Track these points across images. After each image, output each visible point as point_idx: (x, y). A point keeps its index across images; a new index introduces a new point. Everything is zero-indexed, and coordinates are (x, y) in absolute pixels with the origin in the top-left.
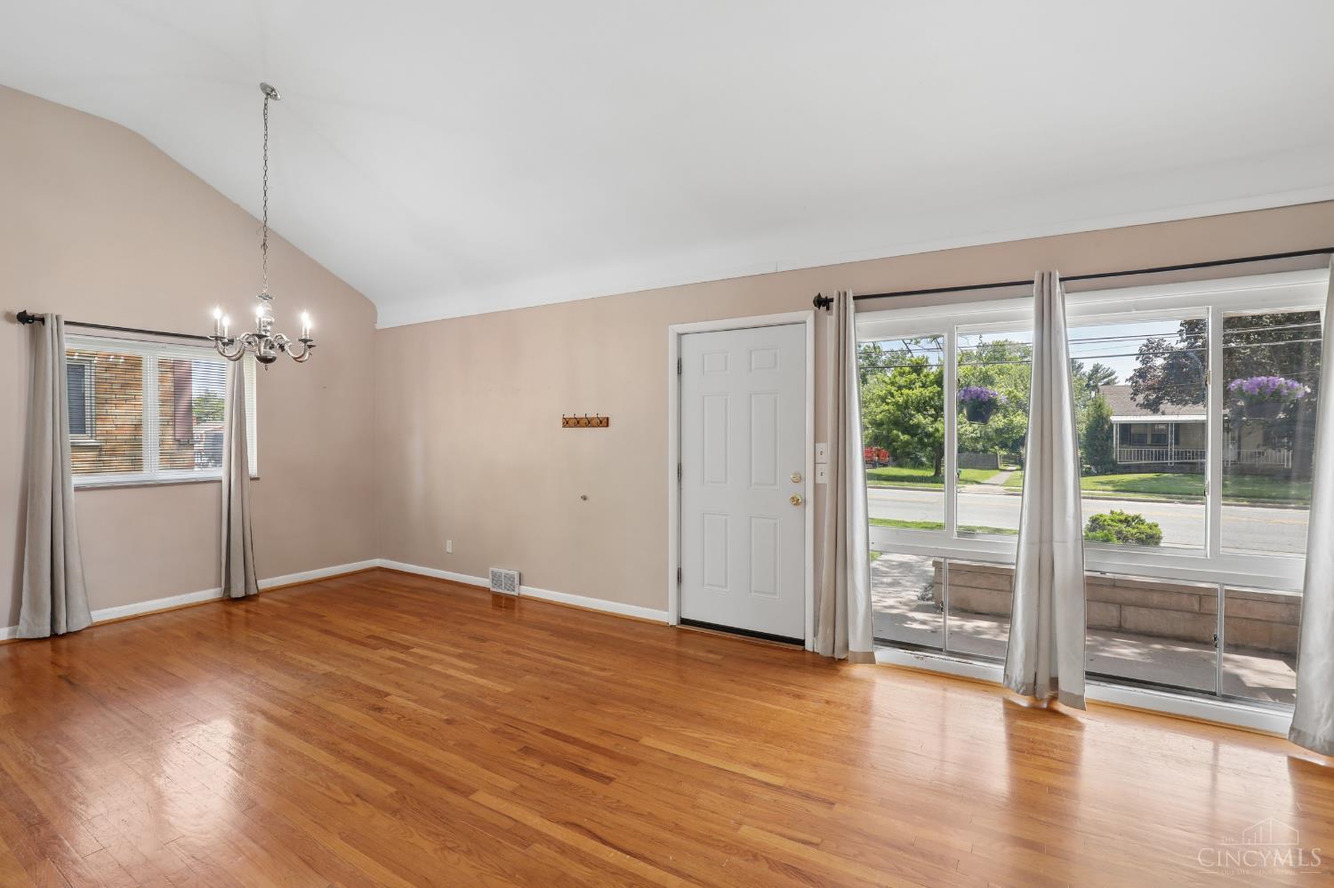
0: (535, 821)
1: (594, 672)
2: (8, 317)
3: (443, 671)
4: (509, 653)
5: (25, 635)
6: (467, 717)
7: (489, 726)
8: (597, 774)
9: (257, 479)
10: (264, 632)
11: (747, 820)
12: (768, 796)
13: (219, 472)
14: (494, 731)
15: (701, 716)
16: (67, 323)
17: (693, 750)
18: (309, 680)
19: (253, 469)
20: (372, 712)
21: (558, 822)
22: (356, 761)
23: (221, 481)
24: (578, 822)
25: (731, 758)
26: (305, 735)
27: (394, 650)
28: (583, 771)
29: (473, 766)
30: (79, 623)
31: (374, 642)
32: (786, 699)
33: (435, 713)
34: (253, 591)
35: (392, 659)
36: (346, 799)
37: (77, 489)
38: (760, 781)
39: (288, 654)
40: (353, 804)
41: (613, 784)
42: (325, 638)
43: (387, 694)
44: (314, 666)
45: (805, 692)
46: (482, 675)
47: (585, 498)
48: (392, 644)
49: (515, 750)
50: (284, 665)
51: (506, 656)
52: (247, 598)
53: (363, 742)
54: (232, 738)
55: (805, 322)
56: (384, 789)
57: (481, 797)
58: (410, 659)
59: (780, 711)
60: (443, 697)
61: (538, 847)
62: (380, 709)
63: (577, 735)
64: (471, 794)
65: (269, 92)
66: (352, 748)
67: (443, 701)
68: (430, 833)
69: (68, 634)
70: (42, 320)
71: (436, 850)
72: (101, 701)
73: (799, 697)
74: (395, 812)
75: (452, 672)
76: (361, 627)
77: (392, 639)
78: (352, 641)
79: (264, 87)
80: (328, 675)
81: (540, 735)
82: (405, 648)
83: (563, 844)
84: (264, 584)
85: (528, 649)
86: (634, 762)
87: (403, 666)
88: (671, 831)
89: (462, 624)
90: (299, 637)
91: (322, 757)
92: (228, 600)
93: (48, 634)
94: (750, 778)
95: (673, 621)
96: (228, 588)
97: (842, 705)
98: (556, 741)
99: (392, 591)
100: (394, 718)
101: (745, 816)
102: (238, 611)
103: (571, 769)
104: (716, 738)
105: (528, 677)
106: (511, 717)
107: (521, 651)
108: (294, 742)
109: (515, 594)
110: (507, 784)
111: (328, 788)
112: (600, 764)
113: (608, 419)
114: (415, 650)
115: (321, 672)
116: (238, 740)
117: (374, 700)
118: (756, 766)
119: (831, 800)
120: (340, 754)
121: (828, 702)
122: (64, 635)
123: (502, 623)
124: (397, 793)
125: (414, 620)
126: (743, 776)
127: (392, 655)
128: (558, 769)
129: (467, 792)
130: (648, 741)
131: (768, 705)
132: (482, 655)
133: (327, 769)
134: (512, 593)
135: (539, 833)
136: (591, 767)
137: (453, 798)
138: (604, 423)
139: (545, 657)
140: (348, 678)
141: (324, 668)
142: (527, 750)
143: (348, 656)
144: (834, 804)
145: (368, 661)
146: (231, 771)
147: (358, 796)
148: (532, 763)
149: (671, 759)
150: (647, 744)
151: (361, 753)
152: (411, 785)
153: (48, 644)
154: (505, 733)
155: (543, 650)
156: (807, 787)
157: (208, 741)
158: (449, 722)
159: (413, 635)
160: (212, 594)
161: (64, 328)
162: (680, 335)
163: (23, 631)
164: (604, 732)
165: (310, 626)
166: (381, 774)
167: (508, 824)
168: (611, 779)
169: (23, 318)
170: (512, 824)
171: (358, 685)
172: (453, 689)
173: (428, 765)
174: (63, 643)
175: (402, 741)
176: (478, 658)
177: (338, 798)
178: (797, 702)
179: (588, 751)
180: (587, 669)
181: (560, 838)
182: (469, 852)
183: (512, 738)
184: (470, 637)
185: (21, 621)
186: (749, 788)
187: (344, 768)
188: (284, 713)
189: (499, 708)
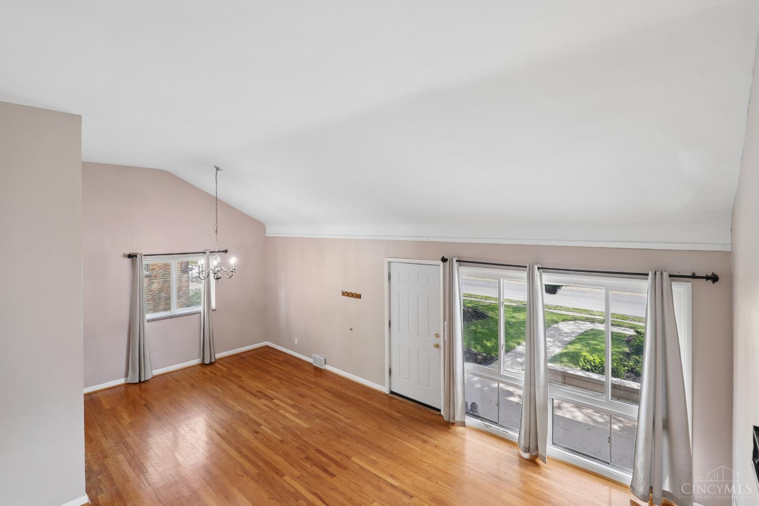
0: (303, 491)
1: (344, 420)
2: (124, 256)
3: (284, 414)
4: (312, 405)
5: (130, 382)
6: (289, 440)
7: (296, 445)
8: (330, 472)
9: (215, 310)
10: (217, 385)
11: (377, 500)
12: (389, 490)
13: (200, 308)
14: (298, 448)
15: (380, 448)
16: (144, 255)
17: (370, 465)
18: (233, 414)
19: (213, 305)
20: (254, 434)
21: (310, 492)
22: (246, 457)
23: (200, 313)
24: (317, 493)
25: (383, 471)
26: (229, 443)
27: (267, 400)
28: (326, 471)
29: (287, 464)
30: (148, 377)
31: (259, 394)
32: (419, 442)
33: (277, 437)
34: (213, 360)
35: (266, 405)
36: (241, 474)
37: (148, 321)
38: (389, 483)
39: (226, 399)
40: (243, 476)
41: (335, 478)
42: (241, 391)
43: (261, 425)
44: (235, 407)
45: (429, 439)
46: (299, 418)
47: (351, 329)
48: (267, 397)
49: (303, 458)
50: (224, 405)
51: (310, 408)
52: (211, 363)
53: (249, 448)
54: (204, 442)
55: (439, 265)
56: (254, 471)
57: (287, 478)
58: (272, 406)
59: (413, 449)
60: (282, 428)
61: (301, 501)
62: (257, 432)
63: (328, 453)
64: (283, 476)
65: (218, 169)
66: (245, 451)
67: (281, 430)
68: (267, 491)
69: (145, 381)
70: (136, 256)
71: (267, 498)
72: (159, 419)
73: (425, 442)
74: (257, 481)
75: (287, 415)
76: (256, 385)
77: (266, 393)
78: (251, 393)
79: (215, 167)
80: (240, 412)
81: (314, 452)
82: (271, 399)
83: (310, 501)
84: (218, 356)
85: (321, 404)
86: (345, 468)
87: (269, 410)
88: (348, 501)
89: (297, 386)
90: (230, 390)
91: (234, 453)
92: (203, 365)
93: (138, 382)
94: (386, 481)
95: (387, 392)
96: (203, 359)
97: (441, 448)
98: (319, 455)
99: (271, 363)
100: (262, 437)
101: (378, 498)
102: (207, 370)
103: (321, 469)
104: (381, 460)
105: (317, 420)
106: (305, 441)
107: (318, 406)
108: (225, 446)
109: (323, 368)
110: (297, 473)
111: (235, 468)
112: (333, 468)
113: (360, 295)
114: (275, 401)
115: (238, 411)
116: (207, 443)
117: (255, 427)
118: (391, 476)
119: (412, 495)
120: (240, 453)
121: (436, 446)
122: (143, 382)
123: (314, 387)
124: (258, 473)
125: (277, 382)
126: (384, 480)
127: (266, 403)
128: (318, 469)
129: (281, 475)
130: (354, 459)
131: (410, 445)
132: (301, 406)
133: (236, 460)
134: (321, 367)
135: (302, 495)
136: (329, 469)
137: (277, 477)
138: (359, 296)
139: (327, 409)
140: (247, 414)
141: (239, 408)
142: (308, 459)
143: (249, 402)
144: (413, 497)
145: (255, 406)
146: (204, 457)
147: (245, 473)
148: (308, 465)
149: (360, 468)
150: (354, 461)
151: (249, 454)
152: (264, 470)
153: (138, 386)
154: (301, 449)
155: (327, 405)
156: (406, 488)
157: (196, 442)
158: (282, 441)
159: (276, 392)
160: (197, 361)
161: (143, 257)
162: (389, 263)
163: (130, 381)
164: (339, 453)
165: (235, 383)
166: (253, 463)
167: (293, 490)
168: (334, 476)
169: (130, 256)
170: (294, 490)
171: (250, 419)
172: (286, 424)
173: (271, 461)
174: (143, 386)
175: (263, 449)
176: (299, 408)
177: (238, 473)
178: (423, 445)
179: (330, 461)
180: (342, 417)
181: (309, 498)
182: (278, 501)
183: (303, 451)
184: (298, 395)
185: (129, 376)
186: (384, 486)
187: (242, 460)
188: (222, 431)
189: (301, 436)
